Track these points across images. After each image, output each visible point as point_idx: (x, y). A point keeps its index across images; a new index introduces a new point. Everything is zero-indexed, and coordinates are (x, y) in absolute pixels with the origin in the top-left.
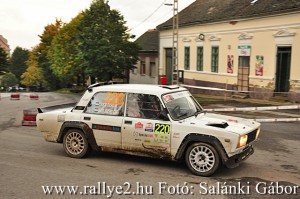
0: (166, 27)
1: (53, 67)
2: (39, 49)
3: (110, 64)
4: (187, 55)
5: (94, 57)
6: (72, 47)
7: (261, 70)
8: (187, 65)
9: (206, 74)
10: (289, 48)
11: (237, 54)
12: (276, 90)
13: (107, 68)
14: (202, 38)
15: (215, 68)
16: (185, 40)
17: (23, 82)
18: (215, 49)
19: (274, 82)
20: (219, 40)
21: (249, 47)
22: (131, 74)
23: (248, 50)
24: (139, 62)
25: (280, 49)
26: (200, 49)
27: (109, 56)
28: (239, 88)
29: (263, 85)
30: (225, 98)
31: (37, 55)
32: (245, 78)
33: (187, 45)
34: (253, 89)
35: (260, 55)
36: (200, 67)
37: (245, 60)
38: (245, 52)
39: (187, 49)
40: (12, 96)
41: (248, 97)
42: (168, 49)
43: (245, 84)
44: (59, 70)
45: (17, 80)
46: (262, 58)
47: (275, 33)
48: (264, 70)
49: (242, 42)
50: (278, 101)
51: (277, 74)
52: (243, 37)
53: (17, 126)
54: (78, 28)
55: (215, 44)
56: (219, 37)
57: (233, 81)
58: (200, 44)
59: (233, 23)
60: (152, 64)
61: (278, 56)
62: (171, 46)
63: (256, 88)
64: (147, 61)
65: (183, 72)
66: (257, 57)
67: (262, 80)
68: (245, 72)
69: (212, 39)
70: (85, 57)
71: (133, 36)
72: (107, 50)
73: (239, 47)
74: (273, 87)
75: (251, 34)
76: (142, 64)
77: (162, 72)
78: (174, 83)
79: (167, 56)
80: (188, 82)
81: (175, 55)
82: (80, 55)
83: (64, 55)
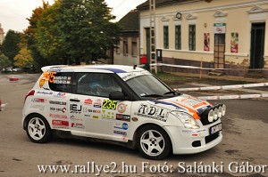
1: (39, 49)
3: (92, 45)
4: (166, 34)
5: (76, 39)
6: (55, 30)
7: (236, 47)
8: (166, 45)
9: (185, 53)
10: (263, 25)
11: (213, 32)
12: (250, 68)
13: (89, 49)
14: (179, 17)
15: (192, 46)
16: (163, 20)
17: (16, 64)
18: (192, 28)
19: (249, 58)
20: (195, 18)
21: (224, 24)
23: (223, 28)
24: (121, 42)
25: (254, 25)
26: (178, 28)
27: (90, 37)
28: (215, 66)
29: (238, 61)
30: (201, 76)
32: (221, 55)
33: (166, 24)
34: (229, 66)
35: (235, 32)
36: (178, 45)
38: (220, 30)
39: (166, 28)
41: (224, 74)
42: (147, 29)
43: (221, 61)
44: (44, 52)
46: (237, 35)
47: (249, 9)
48: (239, 47)
49: (217, 19)
50: (253, 77)
51: (252, 51)
52: (218, 15)
55: (192, 22)
56: (195, 15)
57: (210, 59)
58: (178, 23)
60: (134, 44)
61: (252, 32)
62: (148, 25)
63: (232, 65)
64: (130, 41)
65: (161, 51)
66: (233, 34)
67: (237, 57)
68: (221, 49)
69: (189, 18)
70: (67, 39)
71: (114, 17)
72: (89, 31)
73: (215, 25)
74: (248, 64)
75: (226, 12)
76: (125, 43)
77: (144, 52)
78: (153, 62)
79: (148, 36)
80: (168, 60)
81: (153, 34)
82: (63, 37)
83: (49, 37)
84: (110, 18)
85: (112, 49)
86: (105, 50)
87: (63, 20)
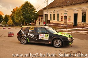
0: (45, 9)
1: (15, 20)
2: (12, 15)
4: (51, 16)
5: (26, 17)
6: (20, 15)
7: (70, 20)
8: (51, 19)
9: (56, 21)
10: (77, 14)
12: (74, 25)
14: (54, 11)
15: (58, 19)
17: (8, 24)
18: (58, 14)
21: (67, 14)
22: (36, 22)
24: (38, 18)
25: (75, 14)
26: (54, 14)
27: (30, 17)
29: (70, 24)
30: (61, 27)
31: (11, 17)
32: (66, 22)
33: (51, 13)
34: (68, 25)
36: (54, 19)
37: (66, 17)
39: (51, 14)
41: (67, 27)
43: (66, 24)
45: (6, 23)
47: (73, 10)
51: (74, 21)
52: (65, 11)
54: (21, 9)
55: (58, 13)
56: (59, 11)
57: (63, 23)
58: (54, 13)
60: (42, 19)
61: (74, 16)
62: (46, 14)
63: (69, 25)
64: (40, 18)
65: (49, 21)
66: (69, 16)
67: (70, 23)
68: (66, 20)
70: (23, 17)
72: (29, 15)
73: (64, 14)
74: (73, 24)
75: (67, 11)
77: (44, 21)
78: (47, 24)
81: (47, 16)
82: (22, 17)
83: (18, 17)
84: (35, 11)
85: (36, 20)
86: (34, 20)
87: (22, 12)
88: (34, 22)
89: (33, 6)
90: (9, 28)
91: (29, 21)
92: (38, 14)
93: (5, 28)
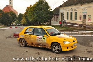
0: (61, 6)
2: (25, 14)
3: (44, 18)
4: (68, 15)
5: (40, 16)
6: (34, 13)
7: (90, 20)
8: (68, 18)
9: (73, 21)
11: (82, 14)
14: (72, 10)
15: (76, 19)
18: (76, 13)
20: (77, 10)
21: (86, 12)
22: (51, 21)
23: (86, 13)
24: (53, 17)
26: (71, 13)
28: (83, 25)
31: (25, 15)
32: (85, 22)
35: (89, 15)
36: (71, 19)
38: (85, 14)
39: (68, 13)
40: (15, 28)
41: (86, 28)
42: (62, 13)
43: (85, 24)
44: (30, 20)
45: (19, 23)
46: (90, 16)
48: (91, 19)
49: (84, 11)
52: (84, 9)
53: (12, 37)
56: (77, 9)
57: (81, 23)
58: (71, 11)
59: (81, 5)
60: (57, 18)
62: (62, 12)
63: (88, 25)
64: (56, 17)
65: (66, 20)
66: (89, 16)
67: (90, 23)
68: (85, 20)
69: (75, 10)
71: (51, 9)
72: (44, 14)
73: (83, 12)
75: (87, 9)
76: (55, 18)
77: (60, 20)
78: (63, 24)
79: (62, 15)
80: (68, 23)
81: (64, 15)
82: (36, 15)
83: (31, 15)
84: (50, 10)
85: (50, 19)
86: (48, 19)
87: (36, 10)
88: (48, 22)
89: (48, 4)
90: (21, 28)
91: (43, 20)
92: (54, 12)
93: (17, 28)
